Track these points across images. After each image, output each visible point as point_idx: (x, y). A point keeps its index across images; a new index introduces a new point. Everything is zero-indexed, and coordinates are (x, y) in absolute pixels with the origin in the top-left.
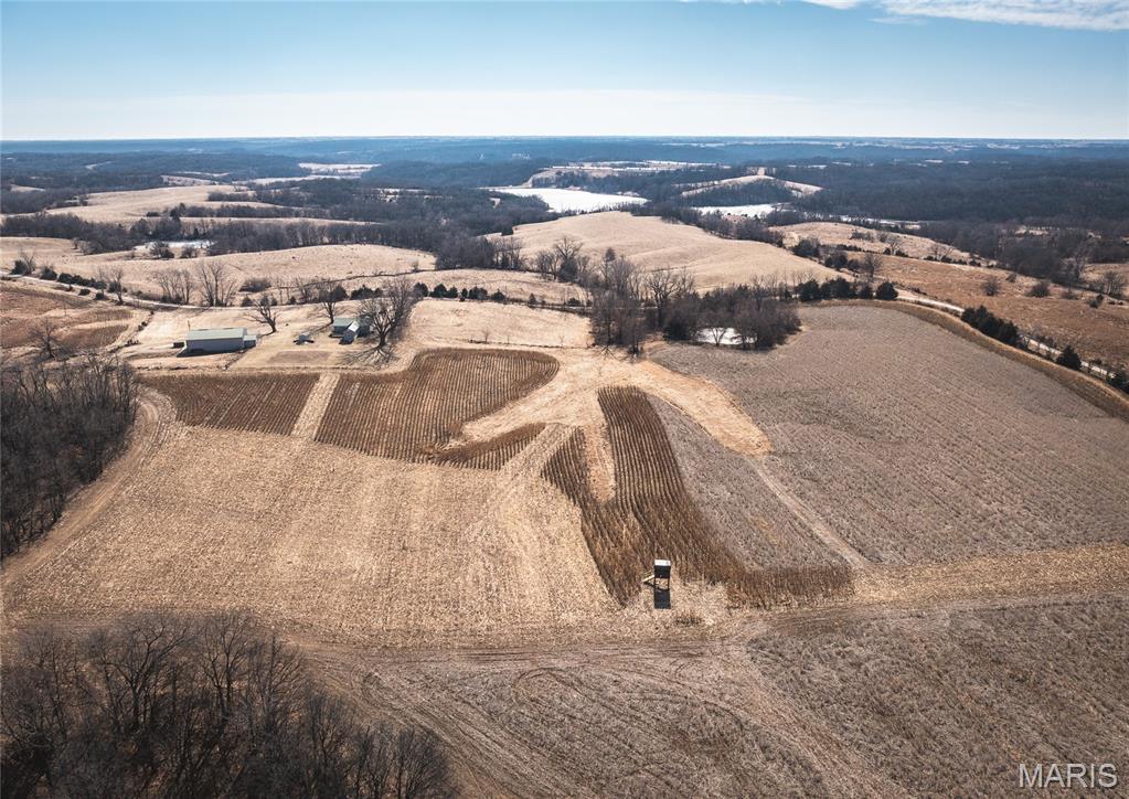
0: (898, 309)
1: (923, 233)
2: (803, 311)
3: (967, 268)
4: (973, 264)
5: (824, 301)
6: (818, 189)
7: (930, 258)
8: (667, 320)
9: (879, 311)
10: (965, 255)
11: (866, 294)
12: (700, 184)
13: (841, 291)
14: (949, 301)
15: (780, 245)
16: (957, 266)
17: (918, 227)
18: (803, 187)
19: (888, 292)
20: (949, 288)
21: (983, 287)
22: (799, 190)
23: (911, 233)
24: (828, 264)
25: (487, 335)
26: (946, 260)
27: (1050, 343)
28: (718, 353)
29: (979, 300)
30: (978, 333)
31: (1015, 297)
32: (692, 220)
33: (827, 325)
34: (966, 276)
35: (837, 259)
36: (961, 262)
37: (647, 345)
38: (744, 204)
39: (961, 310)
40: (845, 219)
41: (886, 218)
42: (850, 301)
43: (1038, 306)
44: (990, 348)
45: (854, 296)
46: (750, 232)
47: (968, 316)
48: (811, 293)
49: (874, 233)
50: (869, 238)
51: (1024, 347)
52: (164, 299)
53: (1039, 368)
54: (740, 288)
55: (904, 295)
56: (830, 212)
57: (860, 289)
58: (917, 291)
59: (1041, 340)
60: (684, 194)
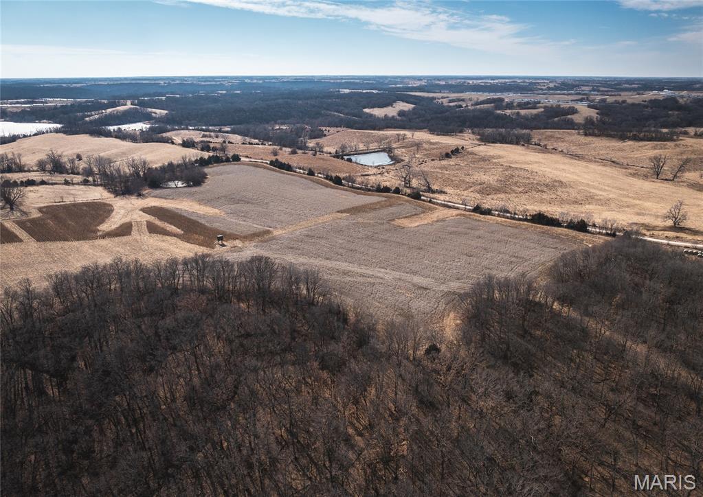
0: (244, 164)
1: (233, 132)
2: (206, 170)
3: (261, 146)
4: (262, 144)
5: (210, 166)
6: (166, 112)
7: (243, 143)
8: (148, 180)
9: (236, 166)
10: (257, 141)
11: (228, 160)
12: (93, 113)
13: (216, 160)
14: (262, 159)
15: (173, 143)
16: (257, 146)
17: (229, 129)
18: (158, 111)
19: (236, 158)
20: (258, 154)
21: (272, 153)
22: (155, 113)
23: (227, 132)
24: (202, 149)
25: (62, 198)
26: (250, 144)
27: (303, 169)
28: (177, 190)
29: (274, 158)
30: (278, 169)
31: (285, 155)
32: (108, 134)
33: (217, 174)
34: (263, 151)
35: (206, 147)
36: (257, 144)
37: (144, 192)
38: (126, 123)
39: (269, 162)
40: (191, 128)
41: (211, 126)
42: (222, 164)
43: (295, 157)
44: (284, 173)
45: (222, 162)
46: (146, 137)
47: (272, 163)
48: (203, 162)
49: (212, 134)
50: (210, 136)
51: (295, 172)
53: (302, 177)
54: (169, 164)
55: (243, 159)
56: (182, 124)
57: (224, 158)
58: (247, 157)
59: (300, 169)
60: (87, 119)
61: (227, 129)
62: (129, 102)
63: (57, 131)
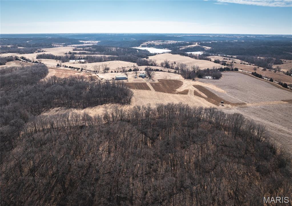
0: (239, 72)
1: (237, 58)
2: (222, 73)
3: (249, 65)
4: (250, 65)
5: (224, 71)
6: (210, 48)
7: (241, 64)
8: (198, 74)
9: (236, 73)
10: (247, 63)
11: (232, 70)
12: (183, 47)
13: (227, 69)
14: (248, 71)
15: (211, 61)
16: (247, 65)
17: (236, 57)
18: (207, 47)
19: (236, 70)
20: (247, 69)
21: (253, 69)
22: (206, 48)
23: (235, 58)
24: (222, 64)
25: (166, 77)
26: (244, 64)
27: (268, 78)
28: (208, 80)
29: (254, 71)
30: (255, 76)
31: (260, 70)
32: (187, 55)
33: (227, 75)
34: (250, 67)
35: (224, 63)
36: (247, 64)
37: (196, 79)
38: (194, 51)
39: (251, 73)
40: (219, 55)
41: (228, 55)
42: (230, 71)
43: (265, 72)
44: (258, 79)
45: (230, 70)
46: (201, 58)
47: (253, 74)
48: (221, 70)
49: (228, 58)
50: (227, 59)
51: (263, 79)
52: (94, 71)
53: (267, 82)
54: (207, 69)
55: (239, 70)
56: (216, 53)
57: (231, 69)
58: (242, 69)
59: (266, 77)
60: (180, 49)
61: (234, 57)
62: (197, 43)
63: (169, 53)
